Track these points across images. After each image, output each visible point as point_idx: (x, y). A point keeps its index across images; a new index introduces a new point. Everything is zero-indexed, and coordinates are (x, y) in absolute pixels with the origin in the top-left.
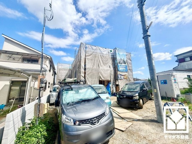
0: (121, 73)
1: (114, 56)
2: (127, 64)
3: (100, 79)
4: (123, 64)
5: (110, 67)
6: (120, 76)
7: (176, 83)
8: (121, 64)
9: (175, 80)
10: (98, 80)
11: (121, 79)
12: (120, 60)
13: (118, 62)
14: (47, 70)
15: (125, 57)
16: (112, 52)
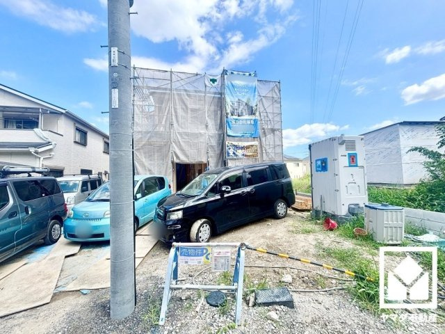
0: (241, 141)
1: (221, 94)
2: (257, 114)
3: (176, 161)
4: (247, 117)
5: (207, 126)
6: (231, 151)
7: (357, 166)
8: (239, 116)
9: (353, 159)
10: (170, 162)
11: (235, 157)
12: (236, 105)
13: (229, 111)
14: (49, 143)
15: (254, 96)
16: (216, 83)
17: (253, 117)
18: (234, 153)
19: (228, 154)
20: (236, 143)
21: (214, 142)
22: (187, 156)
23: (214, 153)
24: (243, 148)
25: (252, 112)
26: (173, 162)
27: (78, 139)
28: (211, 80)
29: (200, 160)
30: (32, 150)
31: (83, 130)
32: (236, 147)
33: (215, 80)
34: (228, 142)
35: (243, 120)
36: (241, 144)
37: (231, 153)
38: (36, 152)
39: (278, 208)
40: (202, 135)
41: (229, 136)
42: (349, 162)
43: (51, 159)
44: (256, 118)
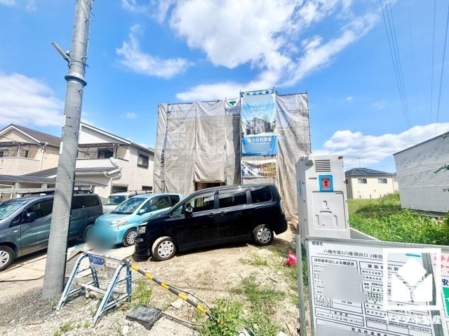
0: (254, 159)
2: (276, 130)
4: (264, 134)
5: (225, 147)
6: (246, 170)
7: (332, 191)
8: (255, 134)
9: (326, 183)
10: (192, 181)
11: (251, 176)
12: (252, 123)
13: (244, 131)
14: (117, 168)
15: (271, 113)
16: (235, 105)
17: (270, 134)
18: (249, 172)
19: (243, 173)
20: (251, 162)
21: (232, 162)
22: (207, 176)
23: (232, 173)
24: (258, 167)
25: (268, 128)
26: (194, 181)
27: (141, 163)
28: (231, 103)
29: (218, 179)
30: (105, 173)
31: (145, 156)
32: (252, 166)
33: (235, 102)
34: (243, 161)
35: (259, 137)
36: (257, 162)
37: (246, 172)
38: (108, 175)
39: (259, 233)
40: (220, 156)
41: (244, 155)
42: (321, 186)
43: (119, 178)
44: (275, 135)
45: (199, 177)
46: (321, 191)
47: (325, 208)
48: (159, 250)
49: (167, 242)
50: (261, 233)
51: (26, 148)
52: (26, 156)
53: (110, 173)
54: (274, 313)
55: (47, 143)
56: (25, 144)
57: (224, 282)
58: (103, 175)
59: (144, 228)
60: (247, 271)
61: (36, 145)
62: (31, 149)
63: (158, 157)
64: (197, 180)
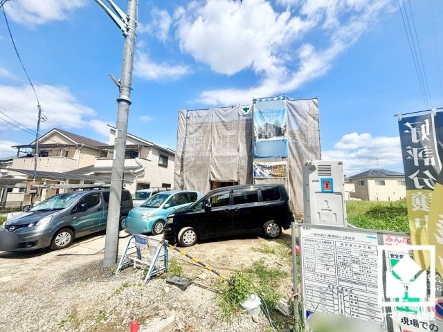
0: (265, 161)
2: (286, 134)
4: (275, 138)
5: (239, 150)
6: (258, 171)
7: (332, 192)
8: (266, 138)
9: (327, 185)
10: (208, 180)
11: (262, 177)
12: (263, 128)
13: (256, 135)
14: (141, 167)
15: (283, 118)
16: (248, 111)
17: (281, 138)
18: (260, 173)
19: (255, 173)
20: (263, 164)
21: (245, 163)
22: (221, 175)
23: (244, 173)
24: (269, 168)
25: (279, 132)
26: (210, 180)
27: (161, 163)
28: (244, 109)
29: (232, 179)
30: (131, 171)
31: (165, 156)
32: (264, 167)
33: (248, 109)
34: (255, 162)
35: (270, 142)
36: (268, 164)
37: (258, 173)
38: (133, 173)
39: (269, 228)
40: (234, 157)
41: (256, 157)
42: (323, 187)
43: (143, 176)
44: (285, 138)
45: (214, 177)
46: (323, 192)
47: (325, 206)
48: (184, 238)
49: (190, 231)
50: (270, 227)
51: (66, 149)
52: (66, 156)
53: (135, 171)
54: (278, 286)
55: (83, 145)
56: (66, 146)
57: (238, 263)
58: (130, 174)
59: (172, 219)
60: (257, 257)
61: (75, 146)
62: (71, 150)
63: (178, 157)
64: (213, 179)
